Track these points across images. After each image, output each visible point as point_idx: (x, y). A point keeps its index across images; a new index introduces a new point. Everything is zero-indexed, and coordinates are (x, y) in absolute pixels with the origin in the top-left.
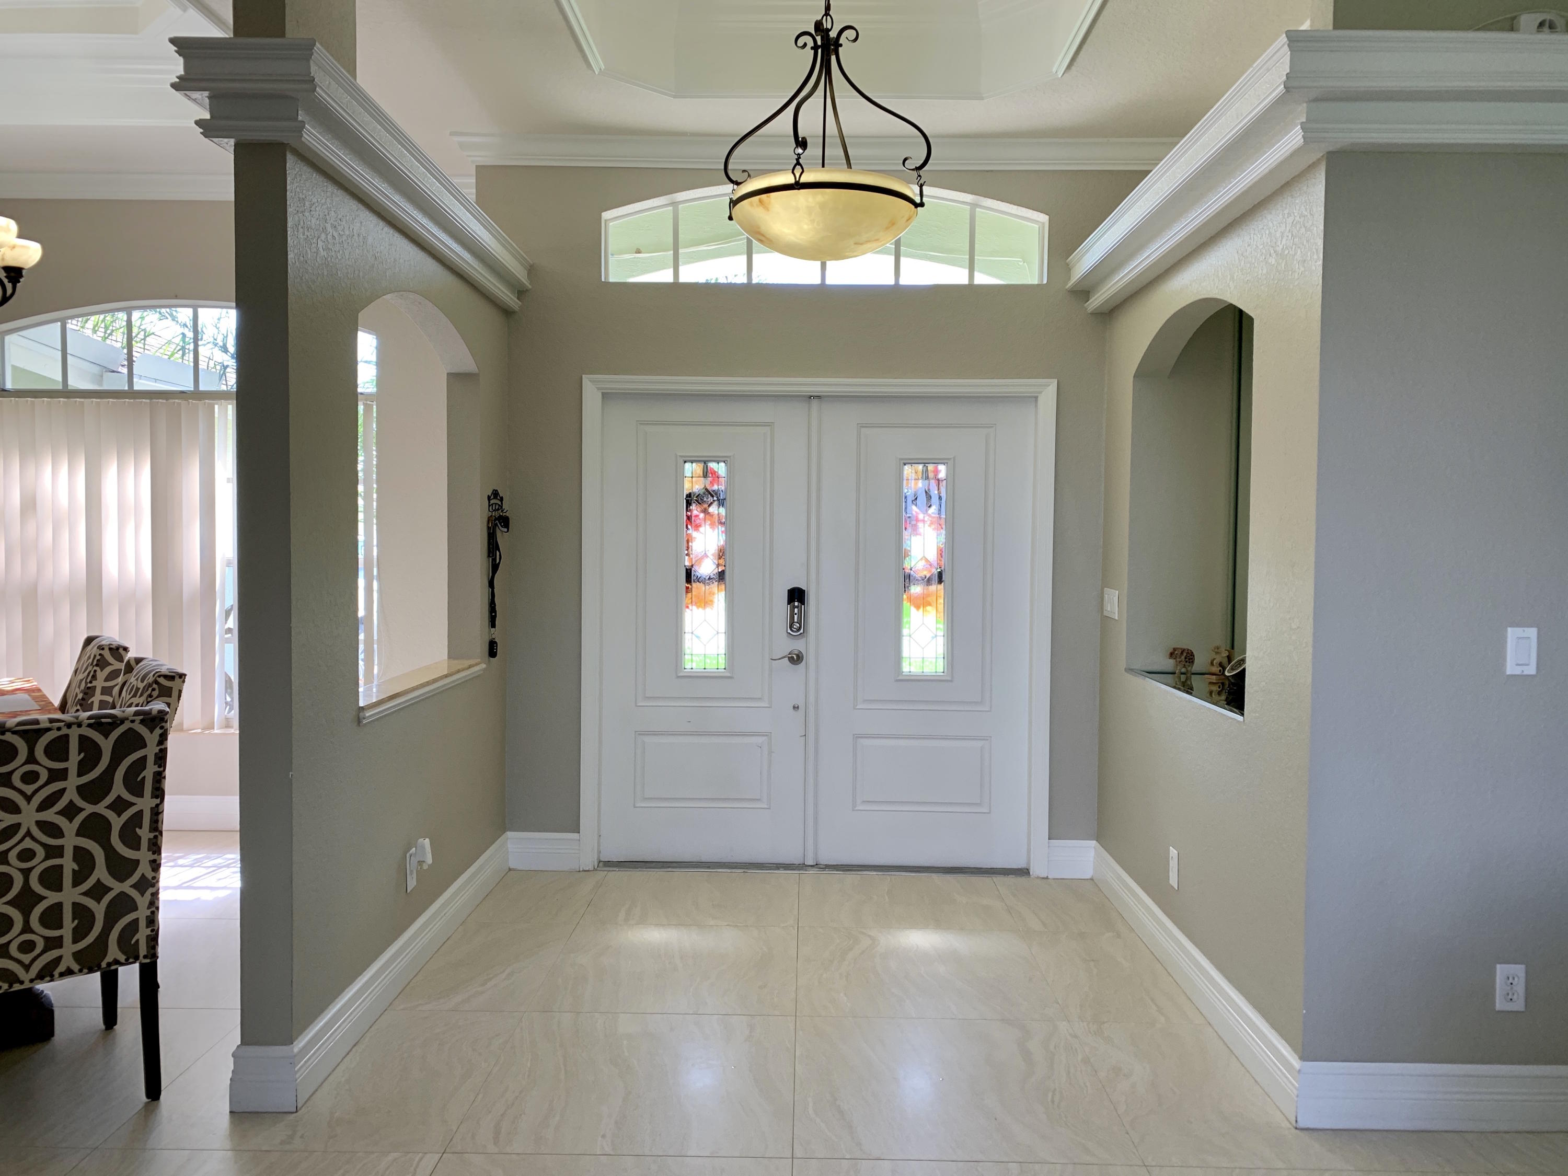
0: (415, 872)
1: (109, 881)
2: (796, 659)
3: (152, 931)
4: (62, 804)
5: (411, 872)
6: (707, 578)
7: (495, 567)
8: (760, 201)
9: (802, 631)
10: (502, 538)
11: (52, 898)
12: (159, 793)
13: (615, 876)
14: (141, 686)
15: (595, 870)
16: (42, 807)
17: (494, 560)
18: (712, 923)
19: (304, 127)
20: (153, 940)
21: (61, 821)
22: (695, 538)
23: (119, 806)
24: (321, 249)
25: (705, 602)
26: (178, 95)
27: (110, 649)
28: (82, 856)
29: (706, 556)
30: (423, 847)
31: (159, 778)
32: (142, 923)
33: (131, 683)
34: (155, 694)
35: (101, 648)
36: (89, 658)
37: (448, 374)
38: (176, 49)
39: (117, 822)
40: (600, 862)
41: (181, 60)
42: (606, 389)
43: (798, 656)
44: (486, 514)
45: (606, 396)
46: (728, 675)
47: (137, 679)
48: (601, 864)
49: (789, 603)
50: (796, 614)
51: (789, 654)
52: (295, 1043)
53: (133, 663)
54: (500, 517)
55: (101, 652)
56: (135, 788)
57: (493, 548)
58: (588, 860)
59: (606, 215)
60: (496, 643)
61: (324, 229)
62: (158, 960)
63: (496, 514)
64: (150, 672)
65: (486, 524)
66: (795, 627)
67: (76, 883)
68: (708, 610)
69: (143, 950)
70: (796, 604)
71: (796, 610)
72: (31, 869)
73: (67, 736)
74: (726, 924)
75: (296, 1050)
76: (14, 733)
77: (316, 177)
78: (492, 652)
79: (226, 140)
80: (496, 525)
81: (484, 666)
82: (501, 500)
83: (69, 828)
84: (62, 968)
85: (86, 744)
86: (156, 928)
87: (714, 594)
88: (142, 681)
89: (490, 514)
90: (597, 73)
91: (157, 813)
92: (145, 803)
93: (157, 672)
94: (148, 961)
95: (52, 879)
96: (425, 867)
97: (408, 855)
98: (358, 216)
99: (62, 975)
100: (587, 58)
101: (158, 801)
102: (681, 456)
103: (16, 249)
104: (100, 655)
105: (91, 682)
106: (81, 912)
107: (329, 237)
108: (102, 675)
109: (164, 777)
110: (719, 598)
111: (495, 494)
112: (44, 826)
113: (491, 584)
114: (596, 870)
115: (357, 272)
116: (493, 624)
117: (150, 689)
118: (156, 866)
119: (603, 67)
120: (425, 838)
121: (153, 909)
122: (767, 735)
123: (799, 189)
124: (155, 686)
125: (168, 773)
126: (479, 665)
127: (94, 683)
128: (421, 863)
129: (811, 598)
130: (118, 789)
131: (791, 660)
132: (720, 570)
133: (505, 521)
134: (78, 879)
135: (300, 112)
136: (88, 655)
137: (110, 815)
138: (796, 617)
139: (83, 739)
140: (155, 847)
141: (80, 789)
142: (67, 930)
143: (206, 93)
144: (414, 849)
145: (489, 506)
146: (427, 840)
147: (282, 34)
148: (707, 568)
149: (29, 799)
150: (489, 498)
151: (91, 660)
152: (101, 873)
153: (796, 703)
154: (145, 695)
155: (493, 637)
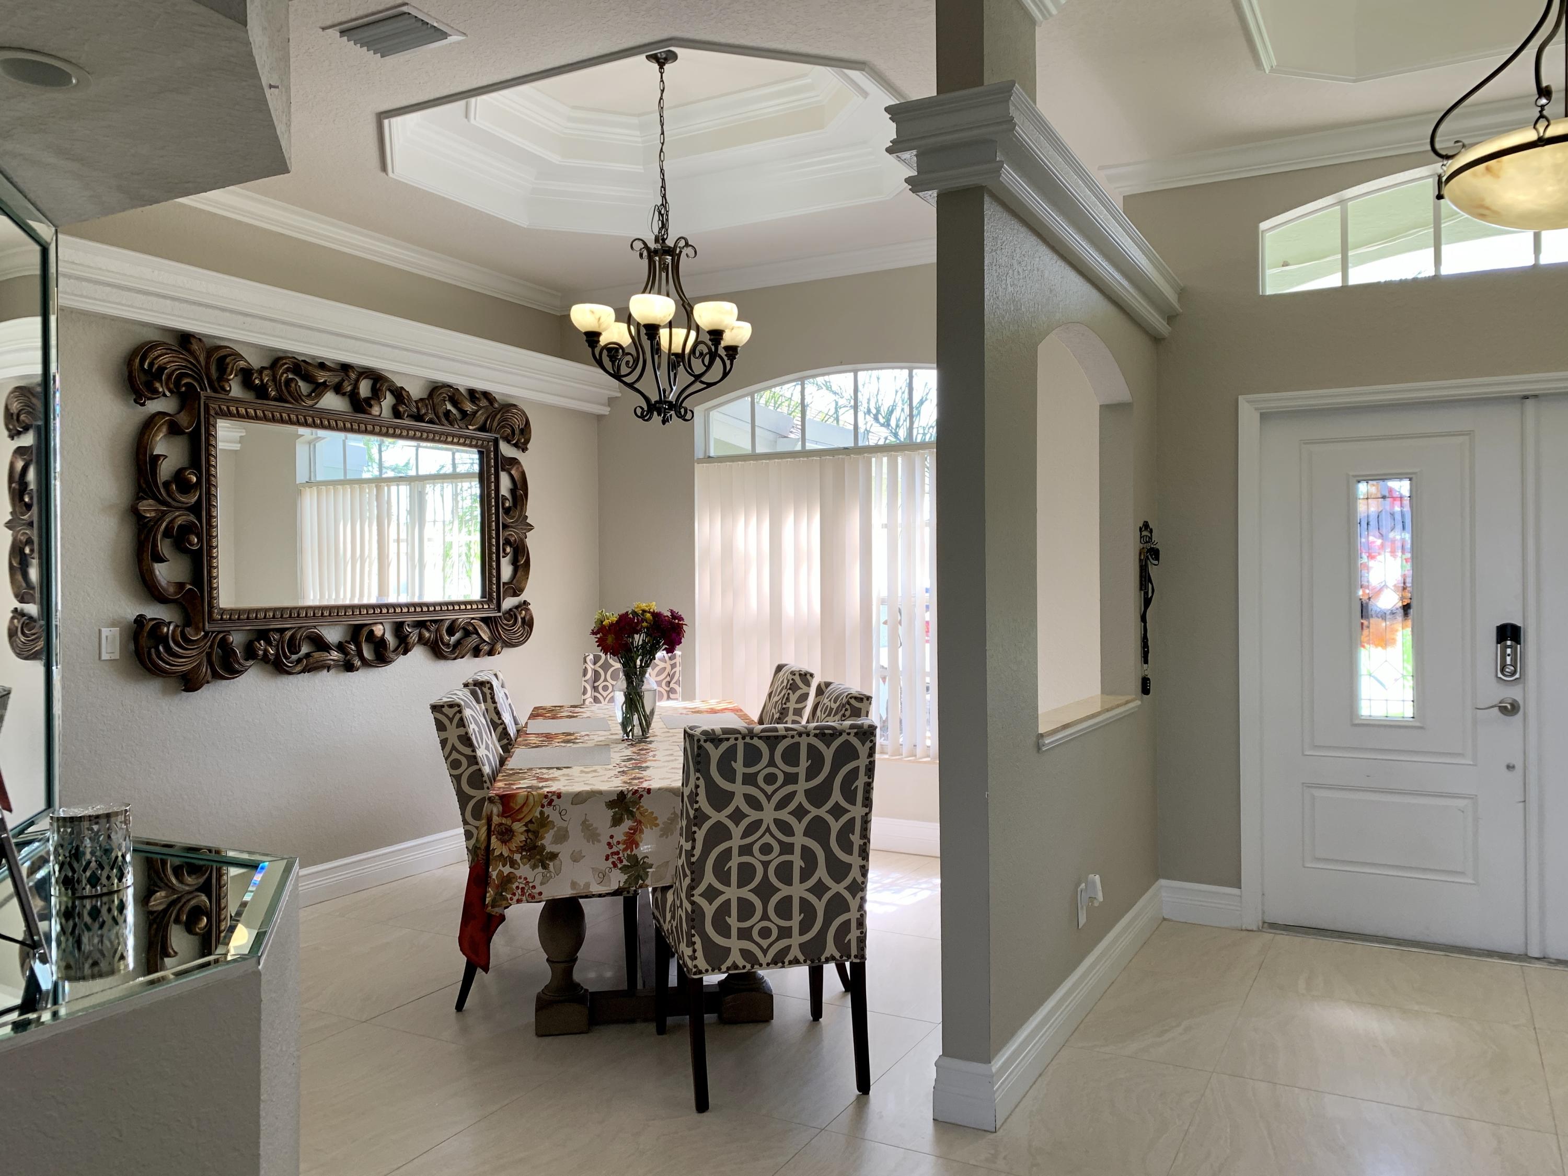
0: (1085, 908)
1: (828, 881)
2: (1510, 709)
3: (862, 933)
4: (792, 806)
5: (1082, 907)
6: (1388, 613)
7: (1147, 602)
8: (1488, 169)
9: (1517, 676)
10: (1153, 571)
11: (785, 891)
12: (868, 802)
13: (1284, 939)
14: (835, 706)
15: (1259, 930)
16: (780, 806)
17: (1146, 593)
18: (1416, 1008)
19: (1002, 166)
20: (862, 940)
21: (792, 820)
22: (1372, 568)
23: (837, 811)
24: (1009, 286)
25: (1384, 641)
26: (891, 158)
27: (800, 675)
28: (807, 854)
29: (1386, 586)
30: (1094, 883)
31: (868, 787)
32: (854, 925)
33: (824, 704)
34: (848, 713)
35: (793, 673)
36: (782, 682)
37: (1101, 406)
38: (890, 116)
39: (835, 826)
40: (1264, 923)
41: (894, 125)
42: (1263, 408)
43: (1512, 705)
44: (1139, 546)
45: (1265, 417)
46: (1418, 724)
47: (830, 700)
48: (1266, 925)
49: (1498, 642)
50: (1509, 655)
51: (1500, 703)
52: (992, 1063)
53: (823, 687)
54: (1152, 549)
55: (794, 677)
56: (850, 796)
57: (1145, 581)
58: (1251, 920)
59: (1263, 226)
60: (1149, 679)
61: (1012, 265)
62: (866, 962)
63: (1149, 546)
64: (841, 694)
65: (1138, 557)
66: (1507, 670)
67: (802, 880)
68: (1389, 649)
69: (854, 951)
70: (1509, 643)
71: (1509, 651)
72: (770, 862)
73: (799, 743)
74: (1436, 1011)
75: (994, 1070)
76: (760, 738)
77: (1005, 216)
78: (1145, 690)
79: (930, 192)
80: (1147, 557)
81: (1138, 702)
82: (1151, 531)
83: (799, 827)
84: (790, 957)
85: (814, 753)
86: (864, 931)
87: (1397, 631)
88: (835, 702)
89: (1142, 546)
90: (1267, 72)
91: (866, 821)
92: (857, 811)
93: (849, 694)
94: (858, 961)
95: (784, 873)
96: (1096, 904)
97: (1079, 889)
98: (1037, 251)
99: (791, 963)
100: (1259, 55)
101: (867, 810)
102: (1355, 476)
103: (734, 331)
104: (792, 679)
105: (785, 704)
106: (806, 906)
107: (1016, 273)
108: (794, 697)
109: (872, 788)
110: (1403, 635)
111: (1146, 526)
112: (780, 824)
113: (1143, 619)
114: (1261, 931)
115: (1036, 306)
116: (1145, 659)
117: (844, 709)
118: (864, 871)
119: (1275, 63)
120: (1095, 873)
121: (862, 912)
122: (1473, 798)
123: (1543, 146)
124: (847, 706)
125: (875, 784)
126: (1136, 703)
127: (788, 705)
128: (1092, 899)
129: (1530, 636)
130: (837, 796)
131: (1503, 710)
132: (1405, 604)
133: (1155, 553)
134: (806, 875)
135: (998, 154)
136: (781, 680)
137: (829, 819)
138: (1508, 659)
139: (810, 747)
140: (864, 853)
141: (808, 793)
142: (795, 923)
143: (915, 152)
144: (1084, 884)
145: (1141, 537)
146: (1097, 876)
147: (982, 84)
148: (1389, 601)
149: (769, 798)
150: (1141, 529)
151: (785, 684)
152: (821, 872)
153: (1513, 762)
154: (840, 714)
155: (1146, 673)
